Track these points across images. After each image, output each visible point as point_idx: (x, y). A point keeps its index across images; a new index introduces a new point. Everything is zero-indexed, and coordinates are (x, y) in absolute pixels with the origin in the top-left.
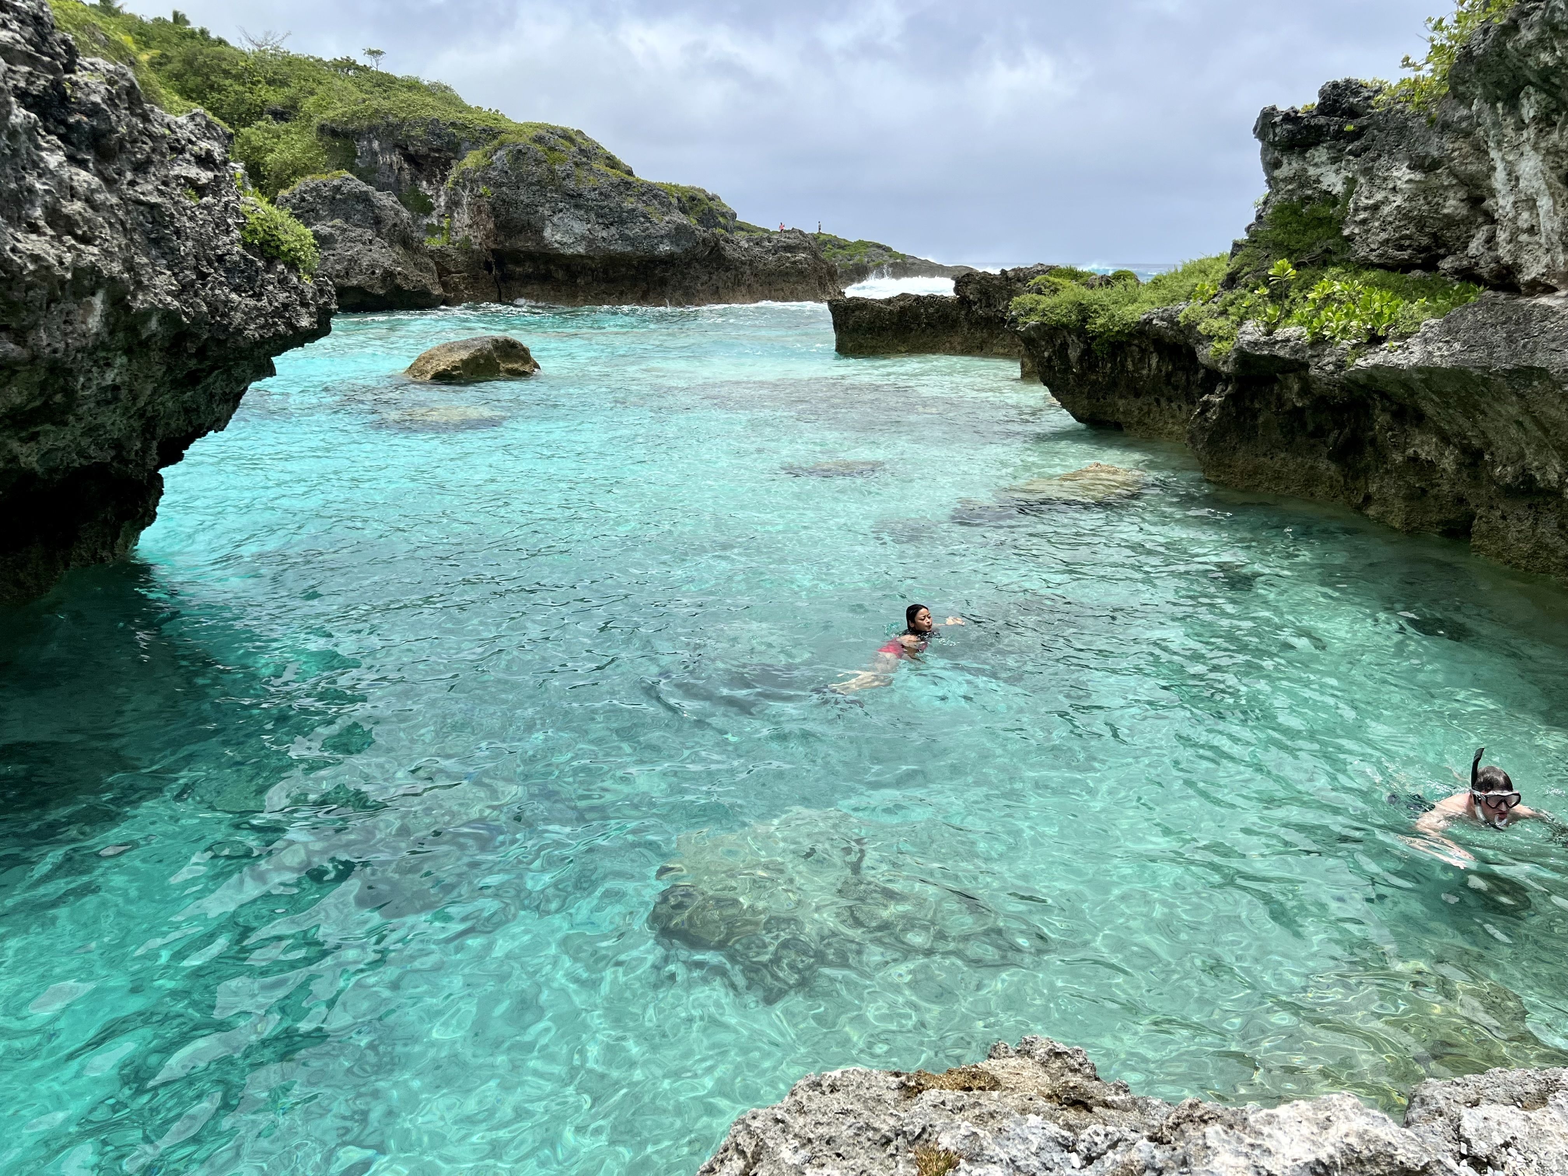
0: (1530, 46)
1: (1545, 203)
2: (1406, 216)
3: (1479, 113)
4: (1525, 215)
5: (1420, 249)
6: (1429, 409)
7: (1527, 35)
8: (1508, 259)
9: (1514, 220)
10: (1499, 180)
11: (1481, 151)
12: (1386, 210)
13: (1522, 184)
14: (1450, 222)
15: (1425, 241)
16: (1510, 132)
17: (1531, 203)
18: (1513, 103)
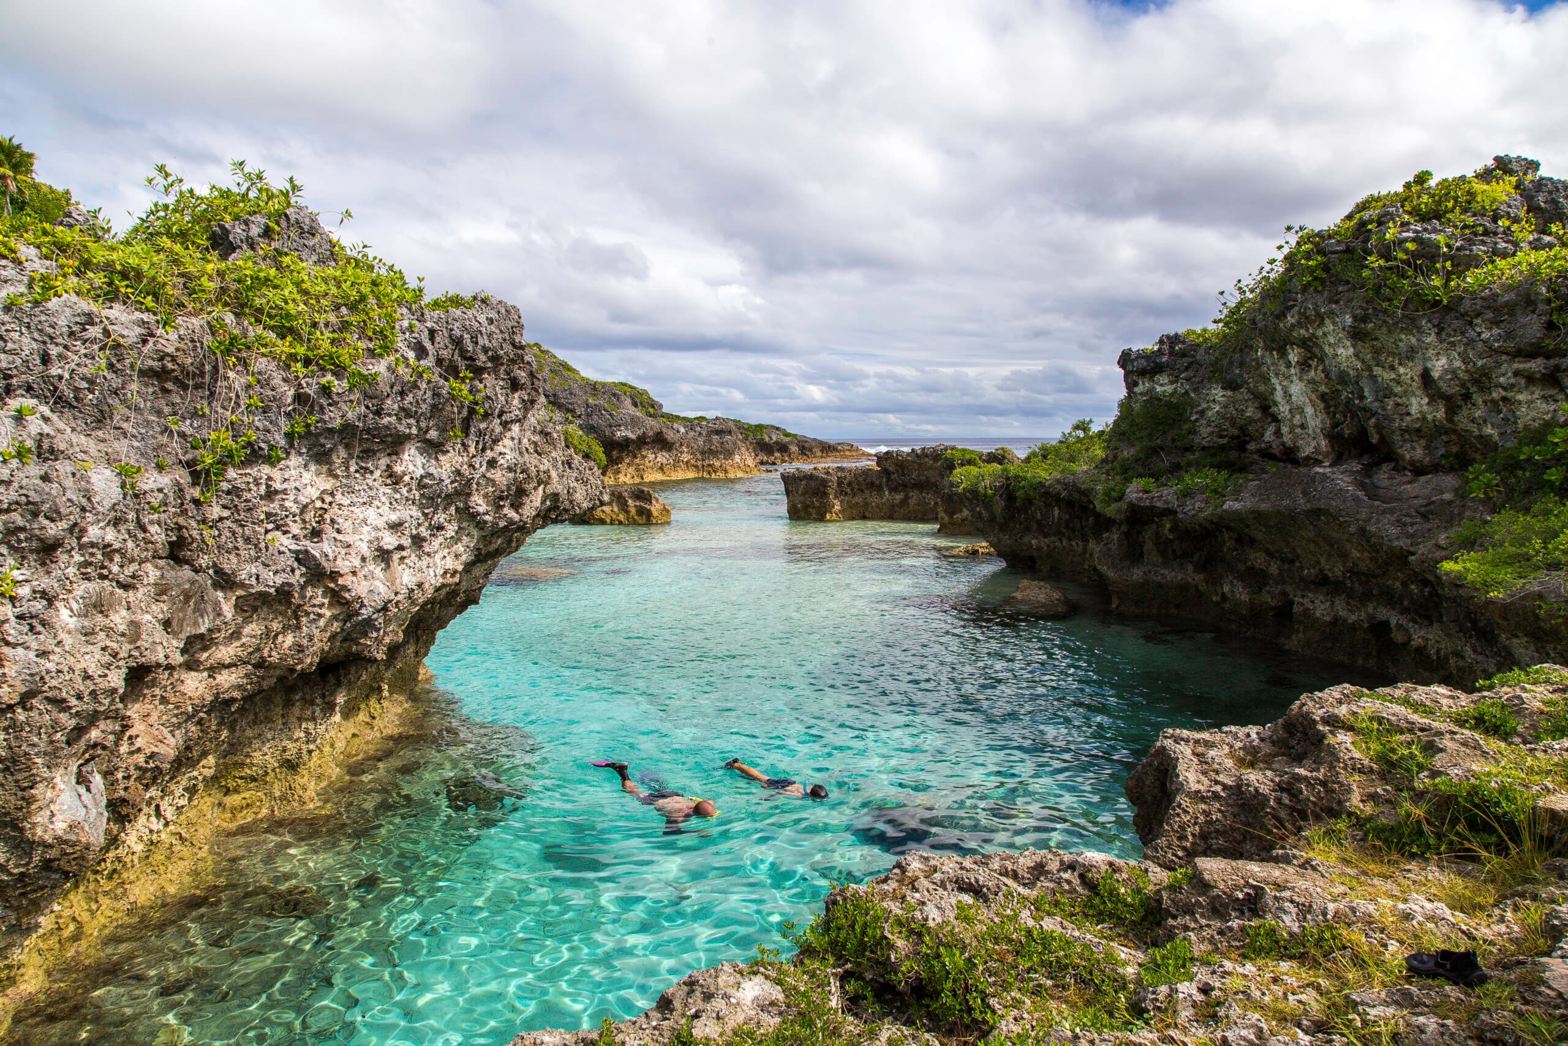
0: (1293, 326)
1: (1309, 410)
2: (1223, 417)
3: (1263, 356)
4: (1298, 417)
5: (1233, 438)
6: (1259, 536)
7: (1290, 319)
8: (1289, 444)
9: (1291, 420)
10: (1279, 395)
11: (1266, 380)
12: (1210, 414)
13: (1294, 398)
14: (1251, 421)
15: (1236, 432)
16: (1283, 368)
17: (1300, 410)
18: (1283, 353)
